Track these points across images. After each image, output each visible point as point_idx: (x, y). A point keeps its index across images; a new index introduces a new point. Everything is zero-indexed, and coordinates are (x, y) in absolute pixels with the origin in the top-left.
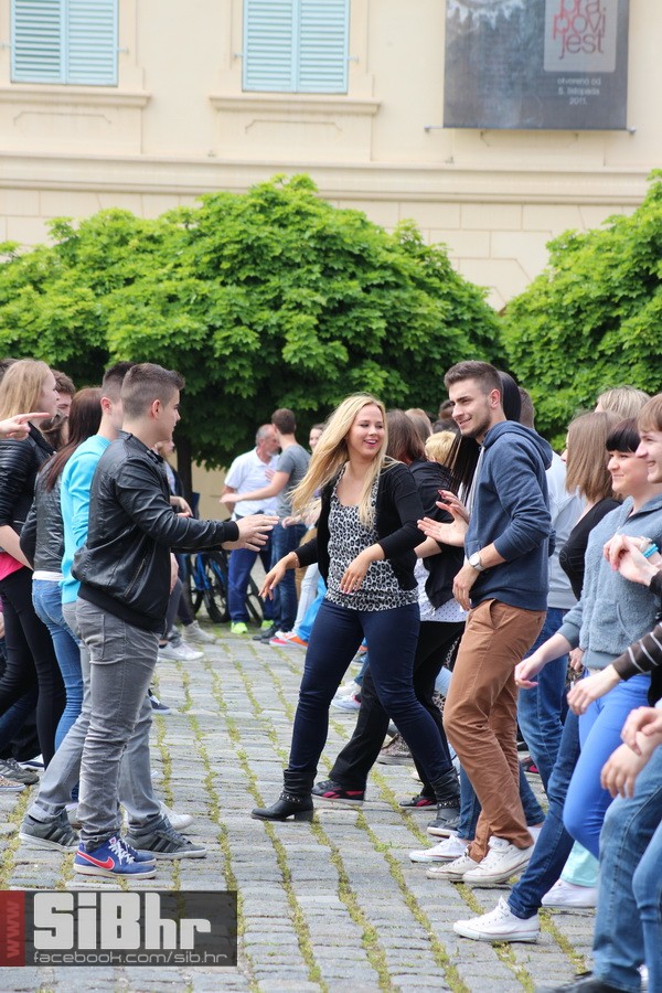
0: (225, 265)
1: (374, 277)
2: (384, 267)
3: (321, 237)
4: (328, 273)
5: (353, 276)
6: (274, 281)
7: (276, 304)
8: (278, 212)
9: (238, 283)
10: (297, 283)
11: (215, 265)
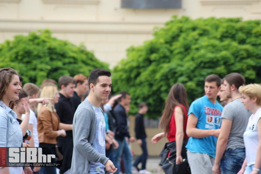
0: (20, 58)
1: (67, 60)
2: (70, 57)
3: (50, 49)
4: (52, 59)
5: (60, 60)
6: (35, 62)
7: (34, 69)
8: (36, 41)
9: (23, 63)
10: (42, 62)
11: (16, 58)
